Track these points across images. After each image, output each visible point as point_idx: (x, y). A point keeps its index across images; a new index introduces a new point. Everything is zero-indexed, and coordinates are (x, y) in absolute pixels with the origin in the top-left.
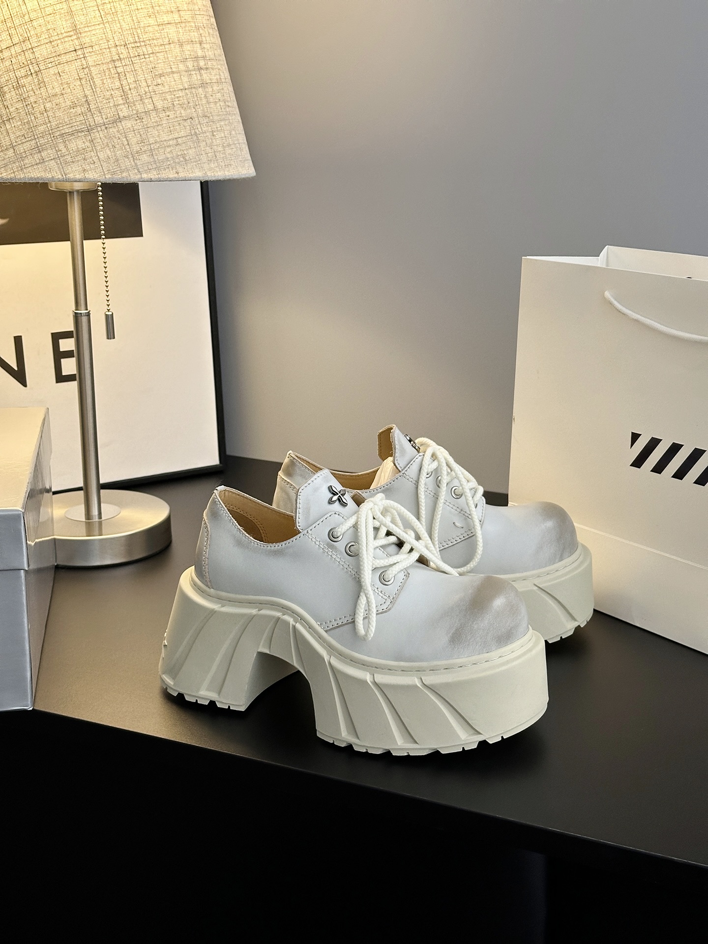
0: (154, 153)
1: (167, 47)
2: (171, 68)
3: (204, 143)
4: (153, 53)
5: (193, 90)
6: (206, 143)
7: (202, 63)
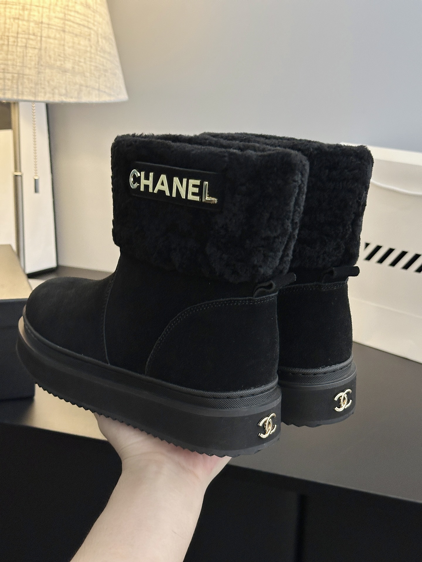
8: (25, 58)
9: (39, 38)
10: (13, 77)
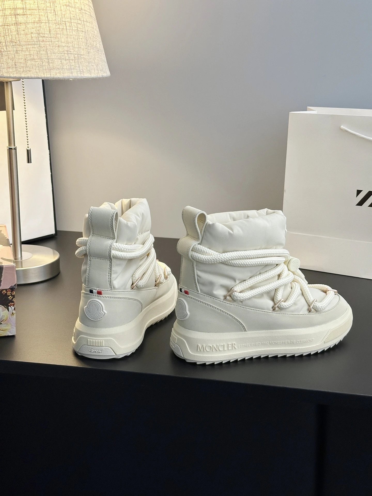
8: (79, 40)
9: (83, 23)
10: (75, 57)
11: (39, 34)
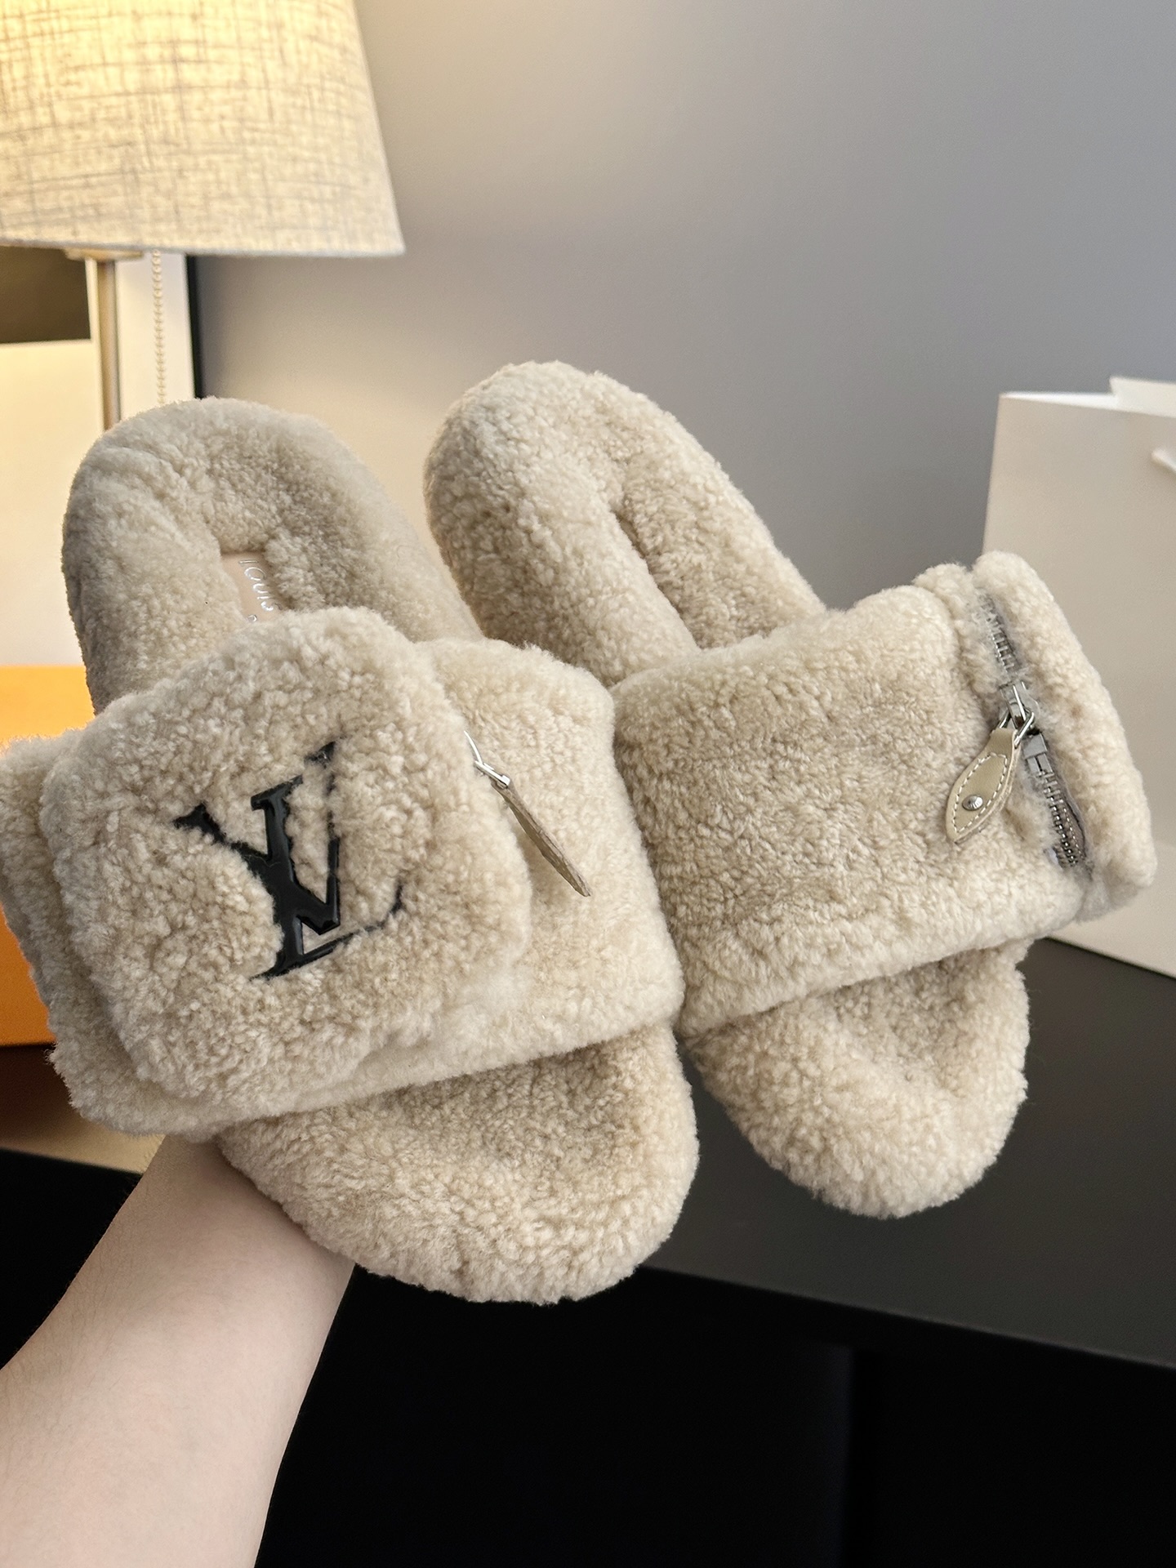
0: (37, 196)
1: (104, 22)
2: (104, 58)
3: (151, 189)
4: (71, 31)
5: (149, 97)
6: (157, 191)
7: (187, 51)
11: (241, 120)
